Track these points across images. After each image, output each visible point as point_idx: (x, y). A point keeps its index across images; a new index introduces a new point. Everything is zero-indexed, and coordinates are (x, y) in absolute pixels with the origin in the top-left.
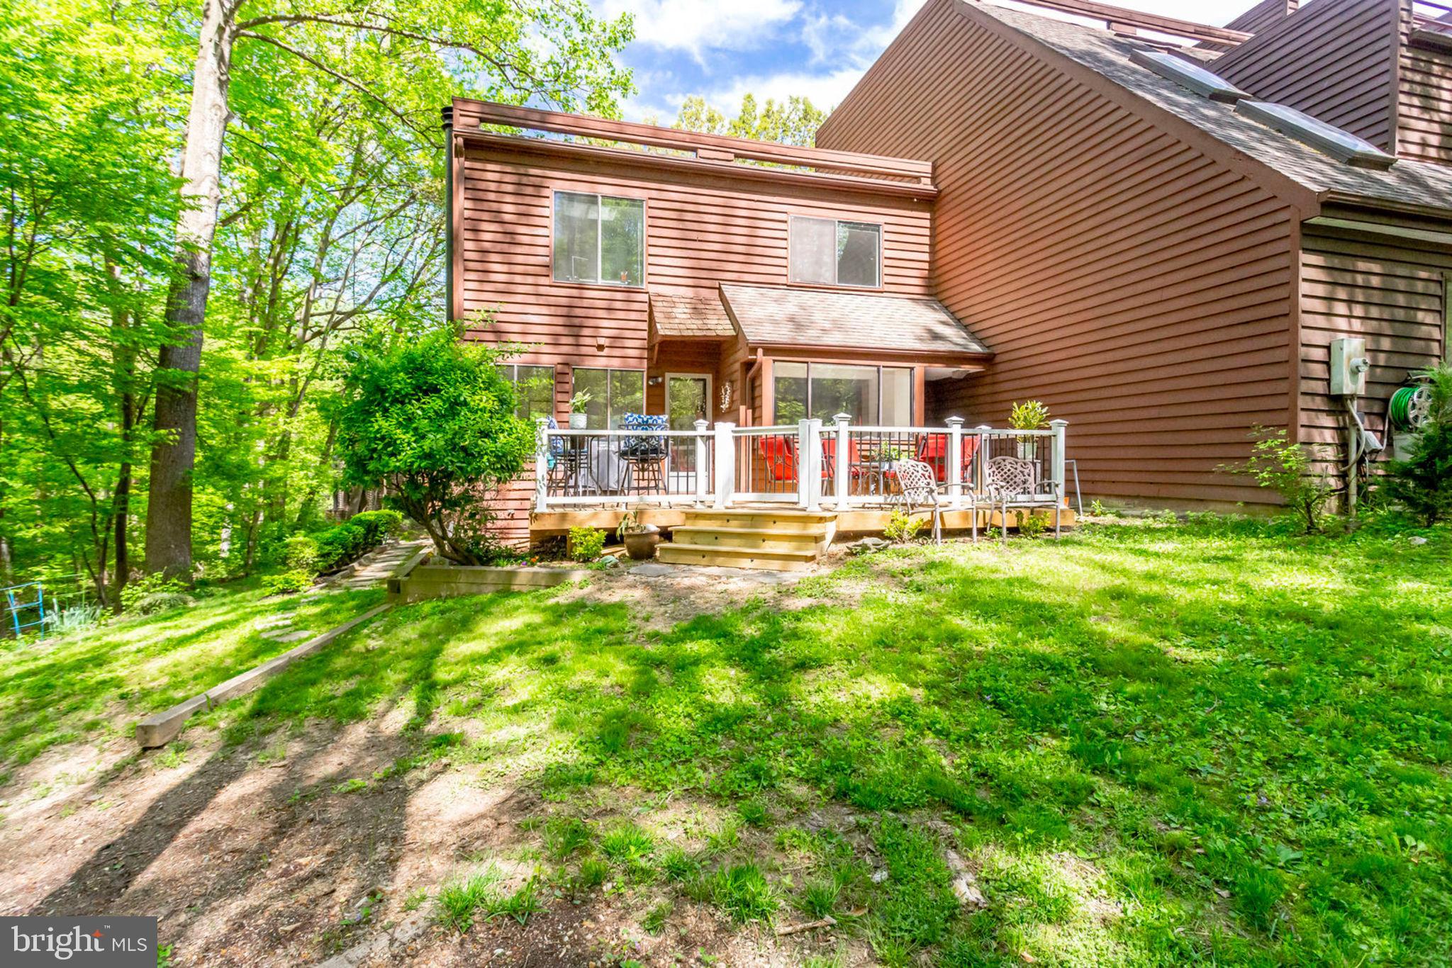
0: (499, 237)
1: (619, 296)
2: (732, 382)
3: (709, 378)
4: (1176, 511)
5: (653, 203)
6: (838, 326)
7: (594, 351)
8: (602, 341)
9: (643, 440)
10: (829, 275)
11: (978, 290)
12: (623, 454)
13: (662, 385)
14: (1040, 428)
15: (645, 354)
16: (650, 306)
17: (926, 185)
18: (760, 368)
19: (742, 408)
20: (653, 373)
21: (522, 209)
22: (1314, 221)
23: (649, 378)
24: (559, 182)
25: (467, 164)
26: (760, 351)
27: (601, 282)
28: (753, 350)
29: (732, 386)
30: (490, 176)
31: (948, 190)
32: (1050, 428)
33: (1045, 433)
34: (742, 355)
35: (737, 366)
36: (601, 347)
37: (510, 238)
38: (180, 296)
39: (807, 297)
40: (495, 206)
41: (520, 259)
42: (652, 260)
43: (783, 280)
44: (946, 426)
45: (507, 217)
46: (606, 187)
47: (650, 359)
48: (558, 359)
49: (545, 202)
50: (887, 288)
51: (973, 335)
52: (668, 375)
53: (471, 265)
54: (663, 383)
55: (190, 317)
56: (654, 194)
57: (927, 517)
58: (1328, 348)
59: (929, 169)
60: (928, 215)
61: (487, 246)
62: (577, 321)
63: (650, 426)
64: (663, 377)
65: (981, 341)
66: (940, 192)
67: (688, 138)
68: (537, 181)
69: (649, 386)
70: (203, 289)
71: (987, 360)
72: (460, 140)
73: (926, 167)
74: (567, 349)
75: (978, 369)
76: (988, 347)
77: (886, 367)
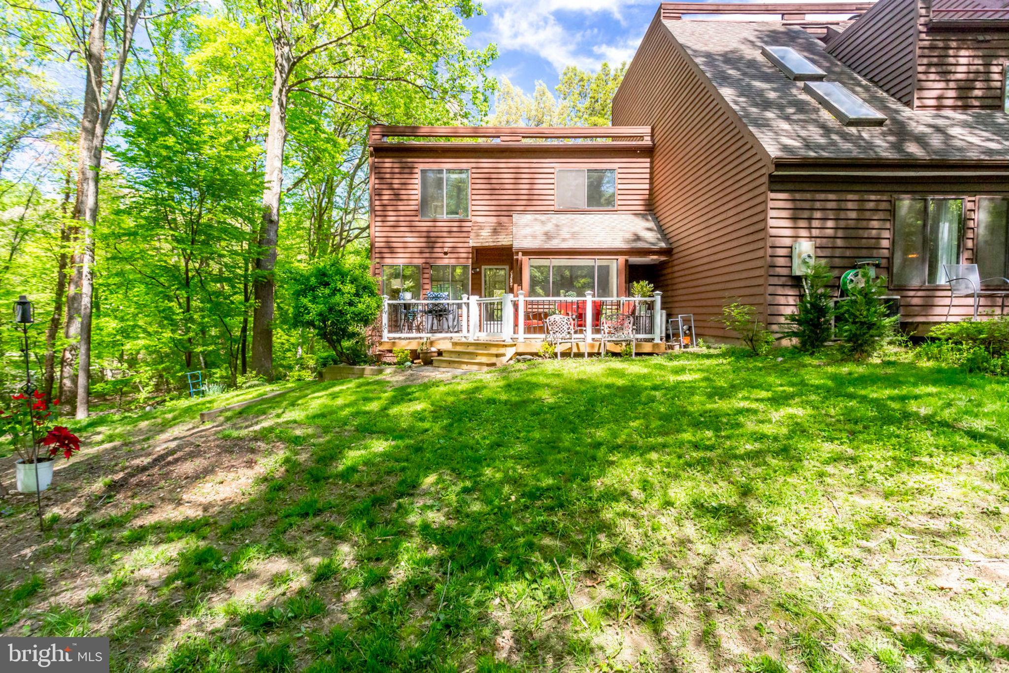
0: (392, 197)
1: (456, 224)
3: (507, 268)
5: (474, 170)
6: (574, 235)
7: (442, 255)
8: (446, 250)
9: (436, 305)
10: (583, 203)
13: (480, 273)
15: (470, 256)
16: (472, 229)
17: (647, 141)
18: (521, 263)
20: (475, 266)
21: (403, 181)
22: (775, 173)
23: (472, 269)
24: (422, 165)
25: (376, 160)
26: (520, 254)
27: (445, 217)
28: (517, 253)
30: (387, 165)
36: (446, 253)
37: (397, 197)
38: (264, 233)
40: (389, 181)
41: (401, 208)
42: (474, 202)
43: (552, 208)
45: (396, 186)
46: (446, 164)
47: (472, 258)
48: (423, 260)
49: (416, 176)
50: (620, 208)
51: (663, 236)
52: (483, 267)
53: (378, 213)
55: (269, 242)
56: (474, 165)
57: (569, 345)
58: (791, 247)
59: (649, 131)
60: (648, 160)
61: (385, 202)
62: (433, 239)
63: (439, 298)
64: (480, 268)
65: (666, 240)
66: (655, 145)
67: (494, 131)
68: (410, 165)
69: (472, 274)
70: (275, 227)
71: (668, 252)
72: (372, 149)
73: (647, 129)
74: (427, 255)
75: (663, 258)
76: (670, 244)
77: (599, 259)
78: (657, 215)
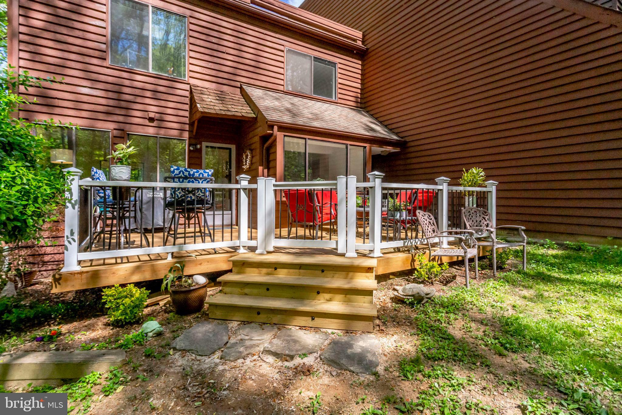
1: (166, 83)
2: (251, 150)
3: (233, 147)
4: (555, 240)
5: (193, 21)
7: (145, 122)
8: (152, 115)
9: (190, 192)
10: (308, 89)
11: (393, 105)
12: (168, 205)
13: (200, 151)
14: (480, 186)
15: (187, 127)
16: (191, 92)
17: (360, 44)
18: (275, 140)
19: (260, 168)
20: (193, 141)
23: (190, 145)
26: (276, 128)
27: (151, 72)
28: (271, 127)
29: (252, 153)
31: (373, 48)
32: (486, 187)
33: (484, 189)
34: (261, 131)
35: (257, 139)
36: (151, 120)
39: (296, 100)
42: (191, 61)
43: (281, 88)
44: (436, 184)
47: (190, 131)
48: (113, 125)
50: (340, 101)
51: (391, 130)
52: (204, 144)
54: (201, 149)
59: (361, 36)
60: (360, 62)
62: (129, 98)
63: (196, 179)
64: (201, 144)
65: (397, 134)
66: (367, 49)
69: (190, 151)
71: (402, 144)
73: (359, 34)
74: (121, 119)
75: (397, 150)
76: (402, 138)
77: (351, 145)
78: (372, 113)
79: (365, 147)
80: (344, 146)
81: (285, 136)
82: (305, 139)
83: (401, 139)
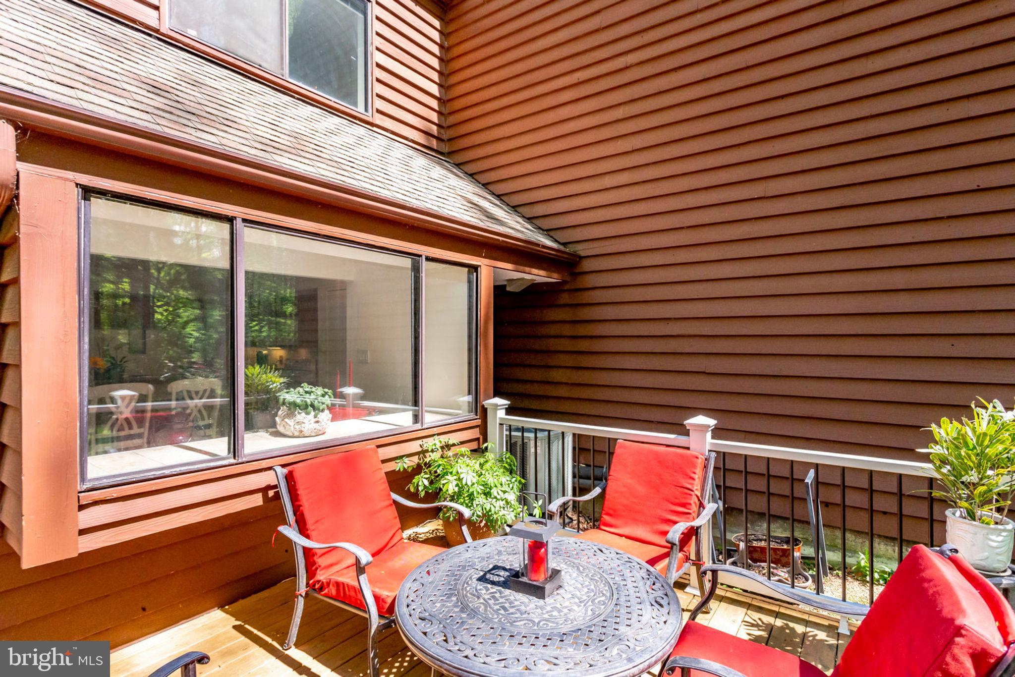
43: (148, 16)
50: (379, 120)
51: (532, 219)
60: (438, 24)
71: (565, 262)
76: (564, 244)
77: (428, 259)
78: (472, 168)
79: (475, 268)
80: (407, 262)
81: (88, 192)
82: (230, 220)
83: (562, 248)
